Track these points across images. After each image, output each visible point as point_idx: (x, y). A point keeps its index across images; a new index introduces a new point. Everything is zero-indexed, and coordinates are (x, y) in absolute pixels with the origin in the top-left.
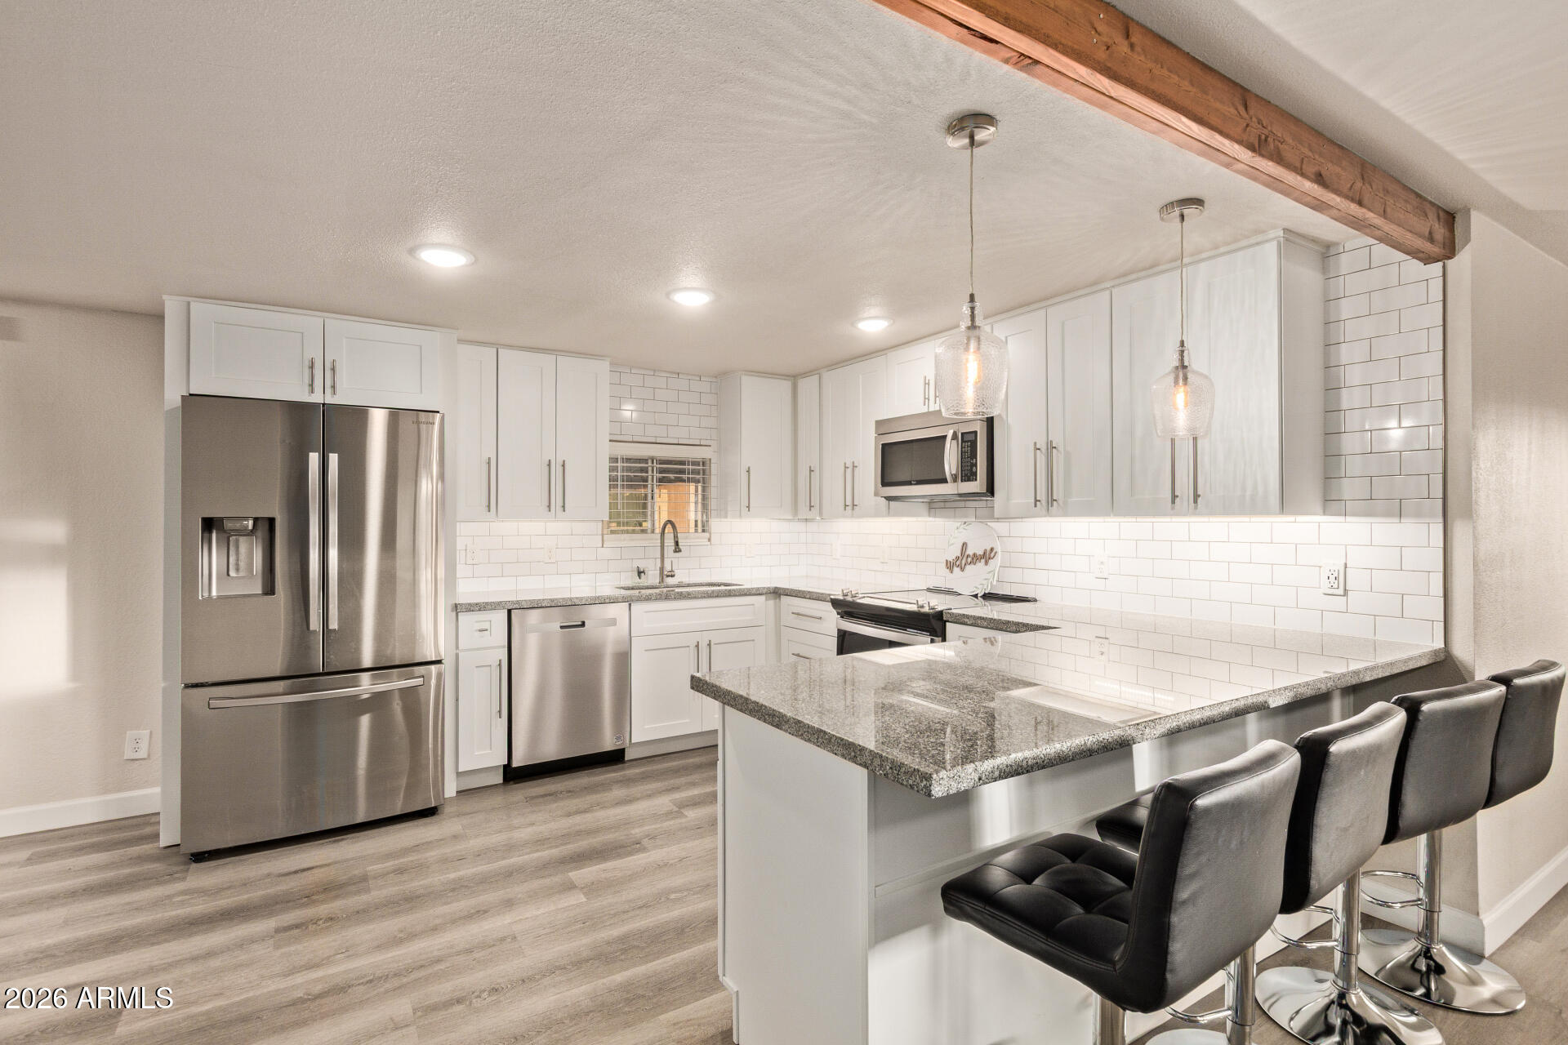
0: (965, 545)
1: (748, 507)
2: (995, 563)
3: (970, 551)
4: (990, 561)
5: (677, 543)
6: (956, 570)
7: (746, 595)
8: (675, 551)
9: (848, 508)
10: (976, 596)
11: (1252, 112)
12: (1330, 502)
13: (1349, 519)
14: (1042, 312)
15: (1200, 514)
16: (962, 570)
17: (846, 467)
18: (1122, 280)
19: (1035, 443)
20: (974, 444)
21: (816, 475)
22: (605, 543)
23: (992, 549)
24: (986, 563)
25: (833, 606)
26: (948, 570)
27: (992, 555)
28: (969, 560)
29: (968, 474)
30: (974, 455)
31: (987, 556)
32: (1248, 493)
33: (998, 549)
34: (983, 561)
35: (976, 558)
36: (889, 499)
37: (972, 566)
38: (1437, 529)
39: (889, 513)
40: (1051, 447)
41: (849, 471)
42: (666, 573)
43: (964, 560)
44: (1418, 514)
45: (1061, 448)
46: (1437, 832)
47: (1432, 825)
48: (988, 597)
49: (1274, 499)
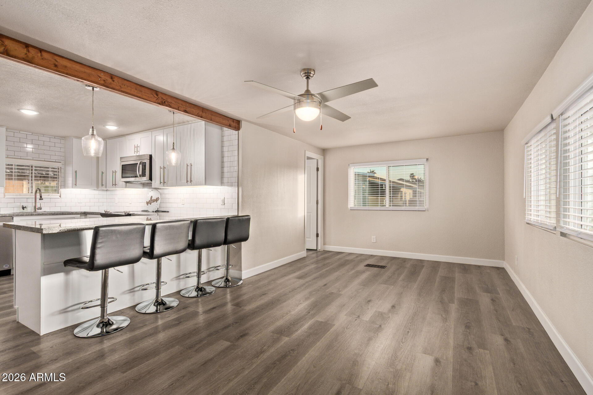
0: (152, 197)
1: (76, 185)
2: (159, 202)
3: (153, 199)
5: (41, 197)
6: (149, 204)
7: (70, 214)
8: (40, 199)
9: (114, 185)
10: (153, 212)
11: (159, 96)
12: (222, 183)
13: (225, 187)
14: (163, 130)
15: (192, 185)
17: (113, 172)
18: (179, 125)
19: (160, 166)
20: (145, 166)
21: (104, 175)
22: (6, 196)
23: (158, 198)
25: (101, 216)
26: (147, 205)
29: (143, 175)
30: (145, 169)
33: (160, 198)
36: (126, 182)
37: (153, 203)
38: (237, 189)
39: (126, 187)
40: (164, 168)
41: (114, 173)
42: (37, 208)
44: (234, 186)
45: (167, 168)
46: (201, 250)
47: (200, 248)
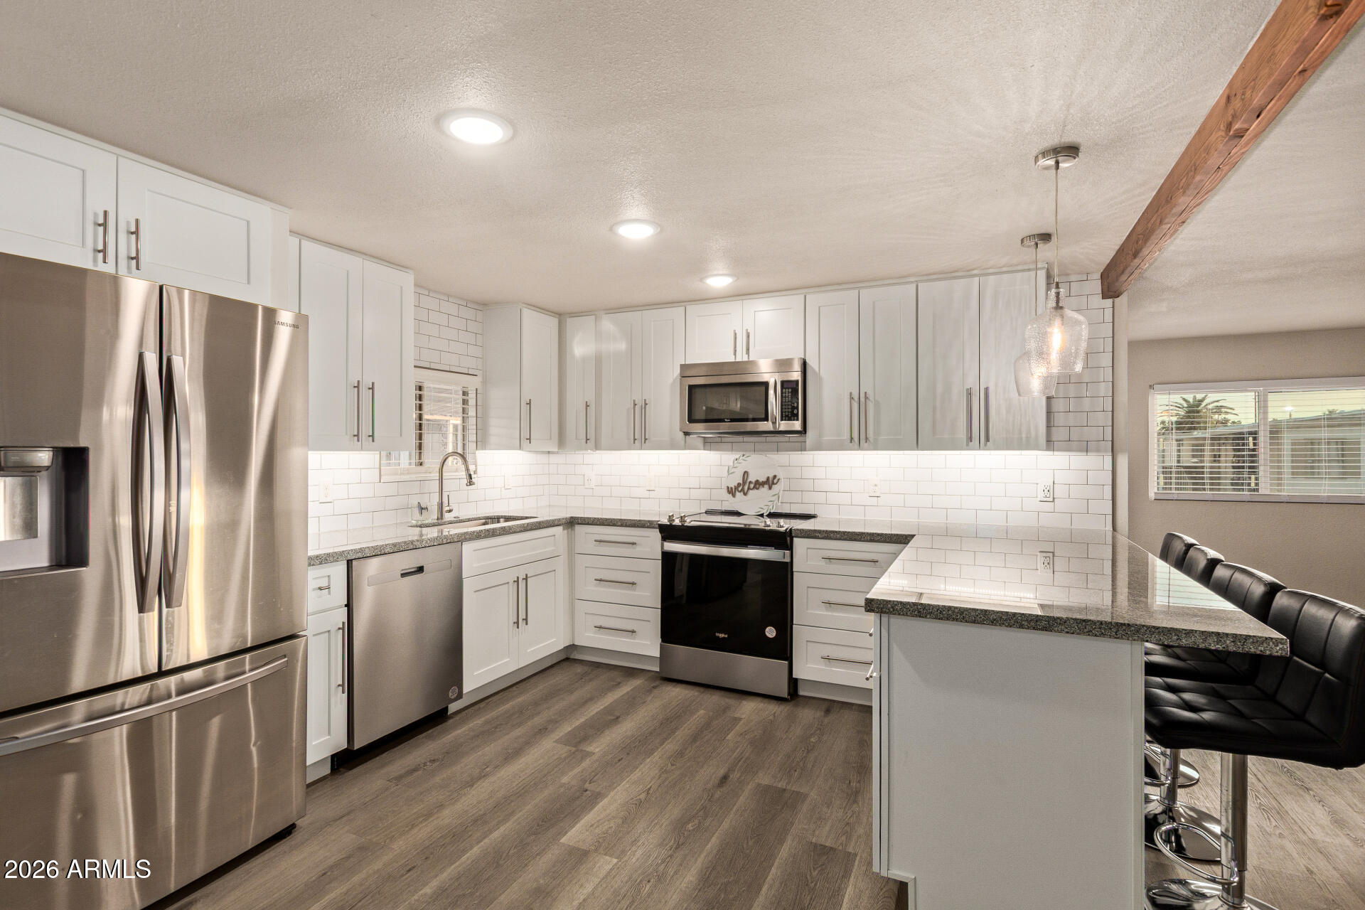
0: (747, 473)
1: (529, 439)
2: (778, 488)
4: (773, 486)
6: (739, 494)
9: (637, 442)
10: (762, 515)
12: (1048, 443)
13: (1056, 453)
14: (856, 292)
15: (989, 449)
16: (745, 494)
17: (635, 405)
19: (851, 394)
20: (794, 391)
21: (591, 410)
22: (382, 477)
23: (775, 477)
24: (770, 488)
26: (730, 495)
27: (775, 481)
28: (752, 486)
29: (789, 415)
30: (795, 400)
31: (770, 482)
32: (1024, 436)
33: (781, 476)
34: (766, 486)
35: (758, 485)
37: (755, 491)
38: (1108, 459)
40: (865, 397)
41: (638, 408)
42: (445, 507)
43: (744, 486)
44: (1098, 450)
45: (872, 398)
48: (771, 515)
49: (1043, 440)
